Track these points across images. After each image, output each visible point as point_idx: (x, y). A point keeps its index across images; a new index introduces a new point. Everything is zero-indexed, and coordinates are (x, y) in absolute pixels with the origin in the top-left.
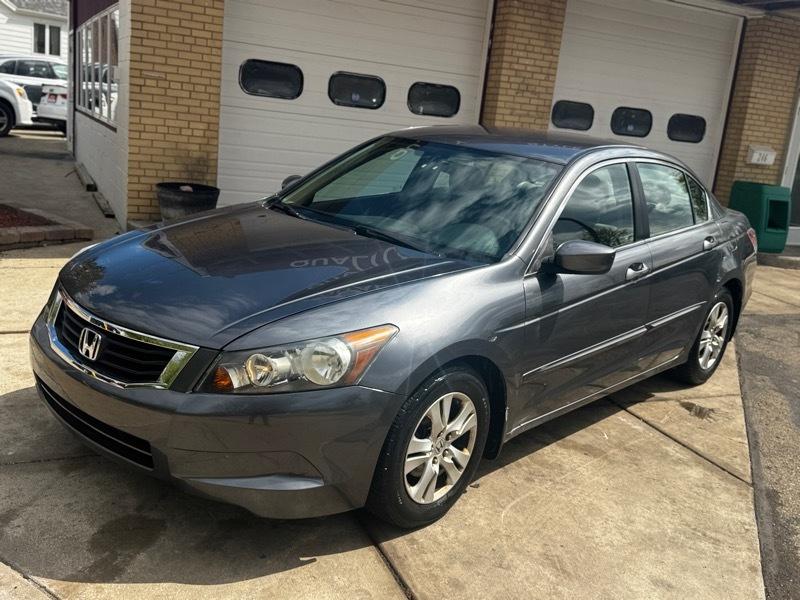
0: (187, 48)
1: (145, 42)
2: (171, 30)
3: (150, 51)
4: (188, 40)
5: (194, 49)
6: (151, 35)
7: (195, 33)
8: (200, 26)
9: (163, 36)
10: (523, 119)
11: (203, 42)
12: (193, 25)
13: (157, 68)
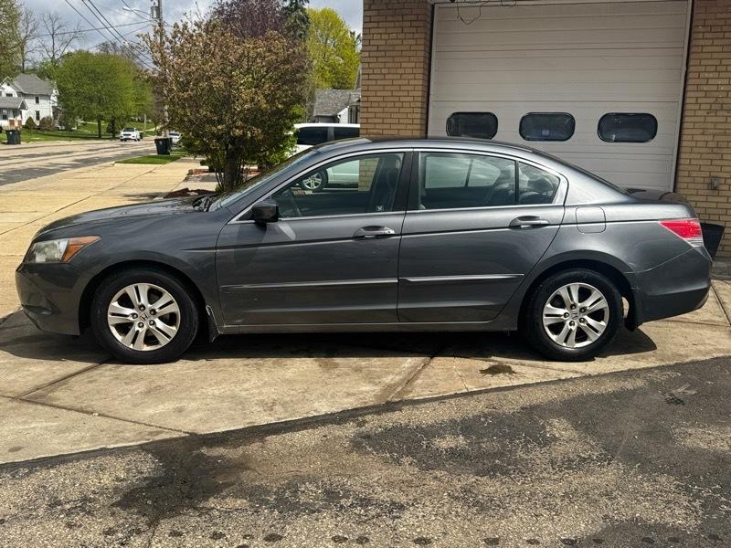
0: (397, 110)
1: (370, 110)
2: (386, 99)
3: (373, 115)
4: (397, 105)
5: (402, 110)
6: (373, 104)
7: (402, 99)
8: (406, 93)
9: (381, 105)
10: (717, 138)
11: (407, 105)
12: (401, 93)
13: (377, 126)
